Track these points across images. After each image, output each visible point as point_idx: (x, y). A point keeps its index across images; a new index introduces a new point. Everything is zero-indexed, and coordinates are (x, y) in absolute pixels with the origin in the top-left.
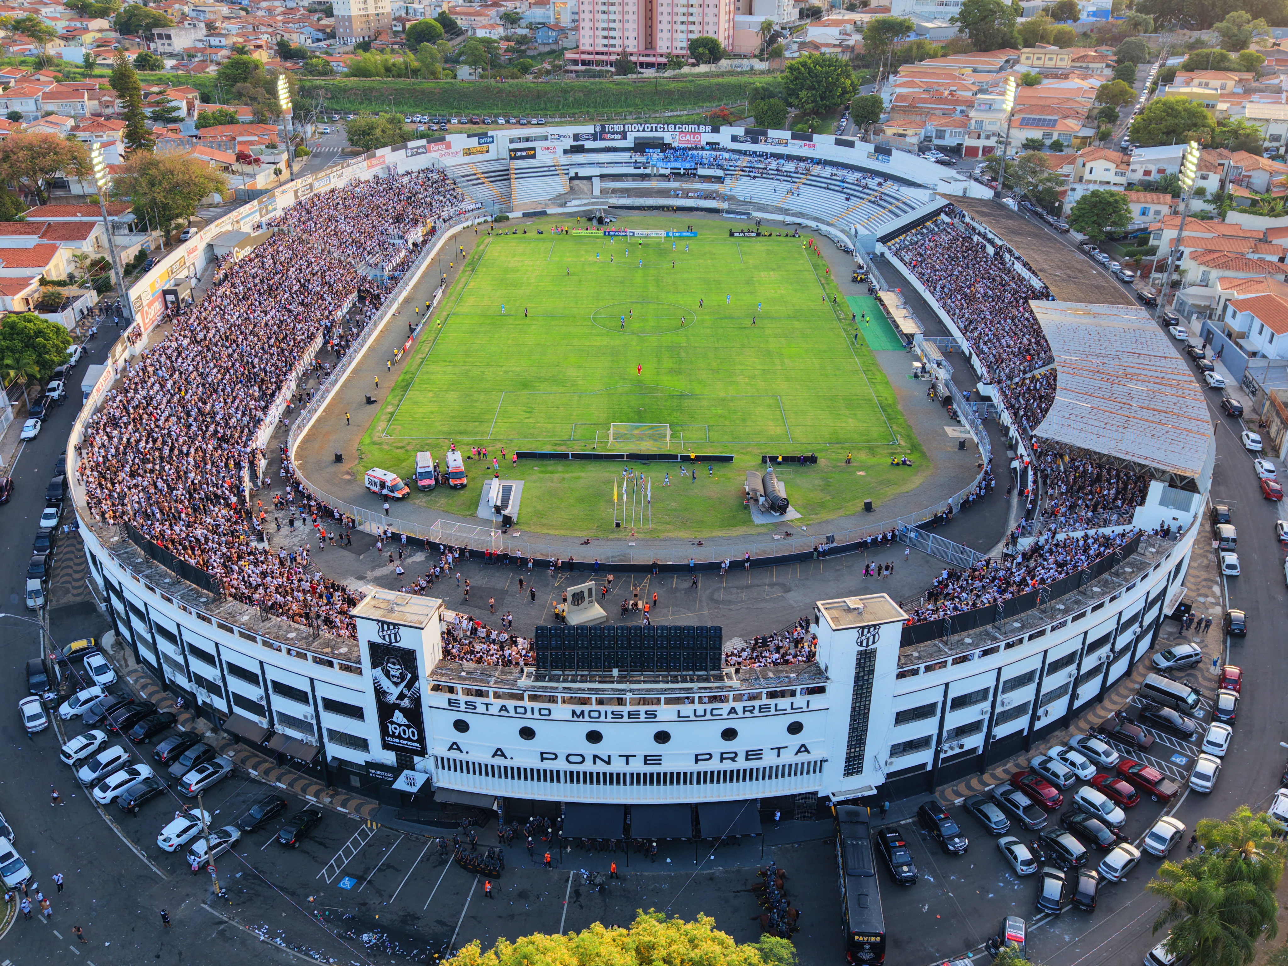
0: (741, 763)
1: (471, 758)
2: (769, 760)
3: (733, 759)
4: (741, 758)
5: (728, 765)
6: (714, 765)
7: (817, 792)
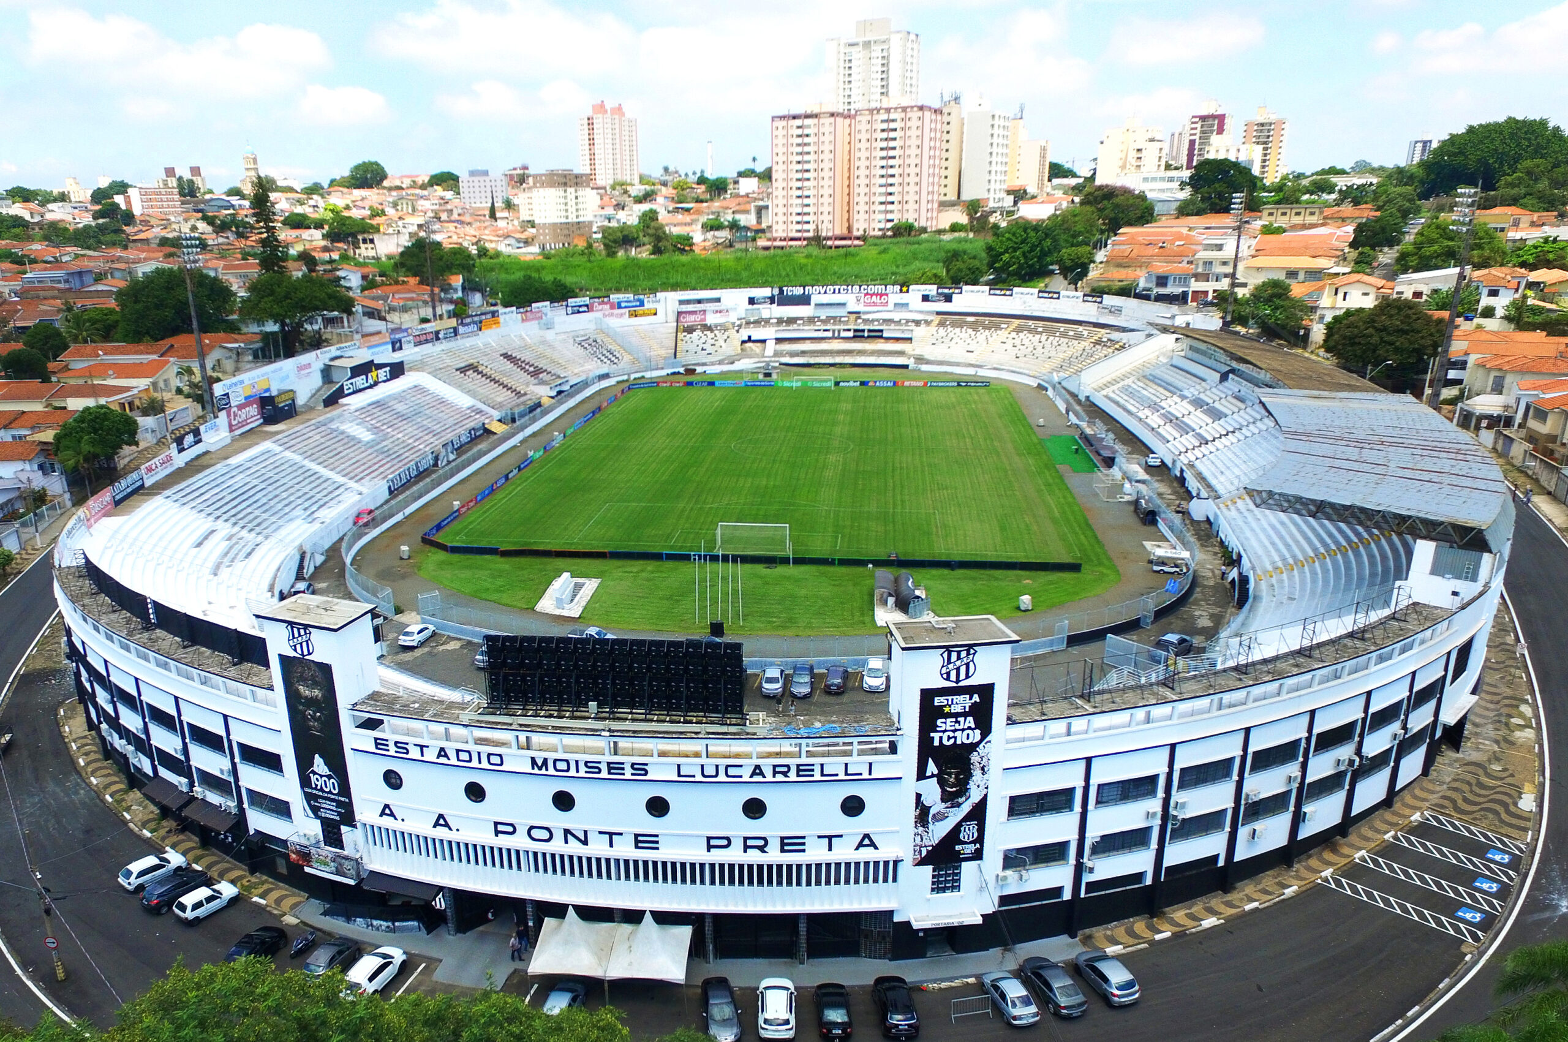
0: (774, 856)
1: (408, 827)
2: (815, 853)
3: (762, 849)
4: (774, 846)
5: (754, 857)
6: (734, 855)
7: (891, 913)
